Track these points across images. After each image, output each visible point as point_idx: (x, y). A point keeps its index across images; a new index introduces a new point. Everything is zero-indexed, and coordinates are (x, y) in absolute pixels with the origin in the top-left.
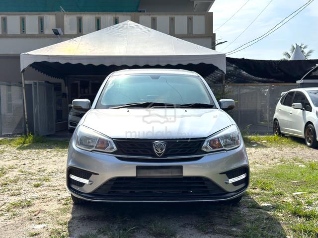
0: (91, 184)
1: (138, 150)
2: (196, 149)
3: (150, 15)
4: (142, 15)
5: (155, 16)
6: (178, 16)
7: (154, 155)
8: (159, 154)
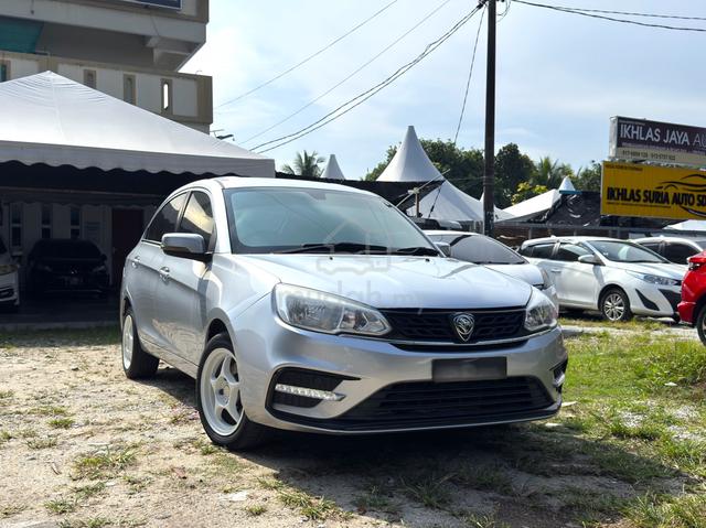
0: (340, 400)
1: (428, 331)
2: (515, 327)
3: (81, 65)
4: (62, 63)
5: (92, 69)
6: (143, 75)
7: (456, 339)
8: (465, 337)
